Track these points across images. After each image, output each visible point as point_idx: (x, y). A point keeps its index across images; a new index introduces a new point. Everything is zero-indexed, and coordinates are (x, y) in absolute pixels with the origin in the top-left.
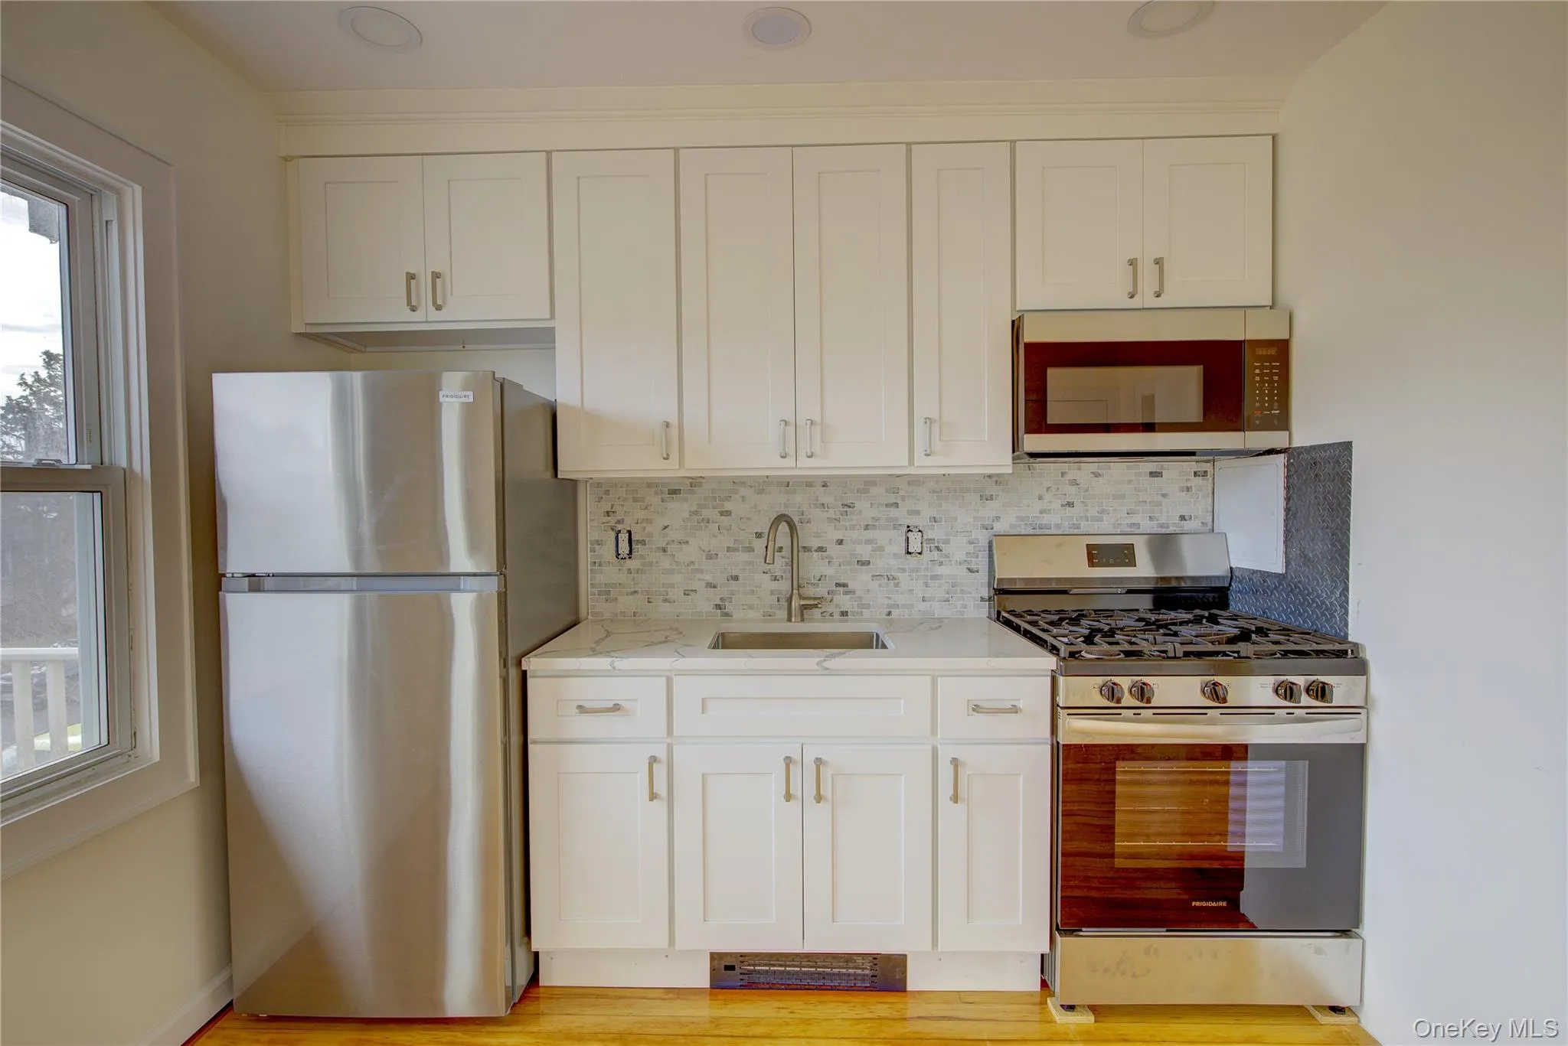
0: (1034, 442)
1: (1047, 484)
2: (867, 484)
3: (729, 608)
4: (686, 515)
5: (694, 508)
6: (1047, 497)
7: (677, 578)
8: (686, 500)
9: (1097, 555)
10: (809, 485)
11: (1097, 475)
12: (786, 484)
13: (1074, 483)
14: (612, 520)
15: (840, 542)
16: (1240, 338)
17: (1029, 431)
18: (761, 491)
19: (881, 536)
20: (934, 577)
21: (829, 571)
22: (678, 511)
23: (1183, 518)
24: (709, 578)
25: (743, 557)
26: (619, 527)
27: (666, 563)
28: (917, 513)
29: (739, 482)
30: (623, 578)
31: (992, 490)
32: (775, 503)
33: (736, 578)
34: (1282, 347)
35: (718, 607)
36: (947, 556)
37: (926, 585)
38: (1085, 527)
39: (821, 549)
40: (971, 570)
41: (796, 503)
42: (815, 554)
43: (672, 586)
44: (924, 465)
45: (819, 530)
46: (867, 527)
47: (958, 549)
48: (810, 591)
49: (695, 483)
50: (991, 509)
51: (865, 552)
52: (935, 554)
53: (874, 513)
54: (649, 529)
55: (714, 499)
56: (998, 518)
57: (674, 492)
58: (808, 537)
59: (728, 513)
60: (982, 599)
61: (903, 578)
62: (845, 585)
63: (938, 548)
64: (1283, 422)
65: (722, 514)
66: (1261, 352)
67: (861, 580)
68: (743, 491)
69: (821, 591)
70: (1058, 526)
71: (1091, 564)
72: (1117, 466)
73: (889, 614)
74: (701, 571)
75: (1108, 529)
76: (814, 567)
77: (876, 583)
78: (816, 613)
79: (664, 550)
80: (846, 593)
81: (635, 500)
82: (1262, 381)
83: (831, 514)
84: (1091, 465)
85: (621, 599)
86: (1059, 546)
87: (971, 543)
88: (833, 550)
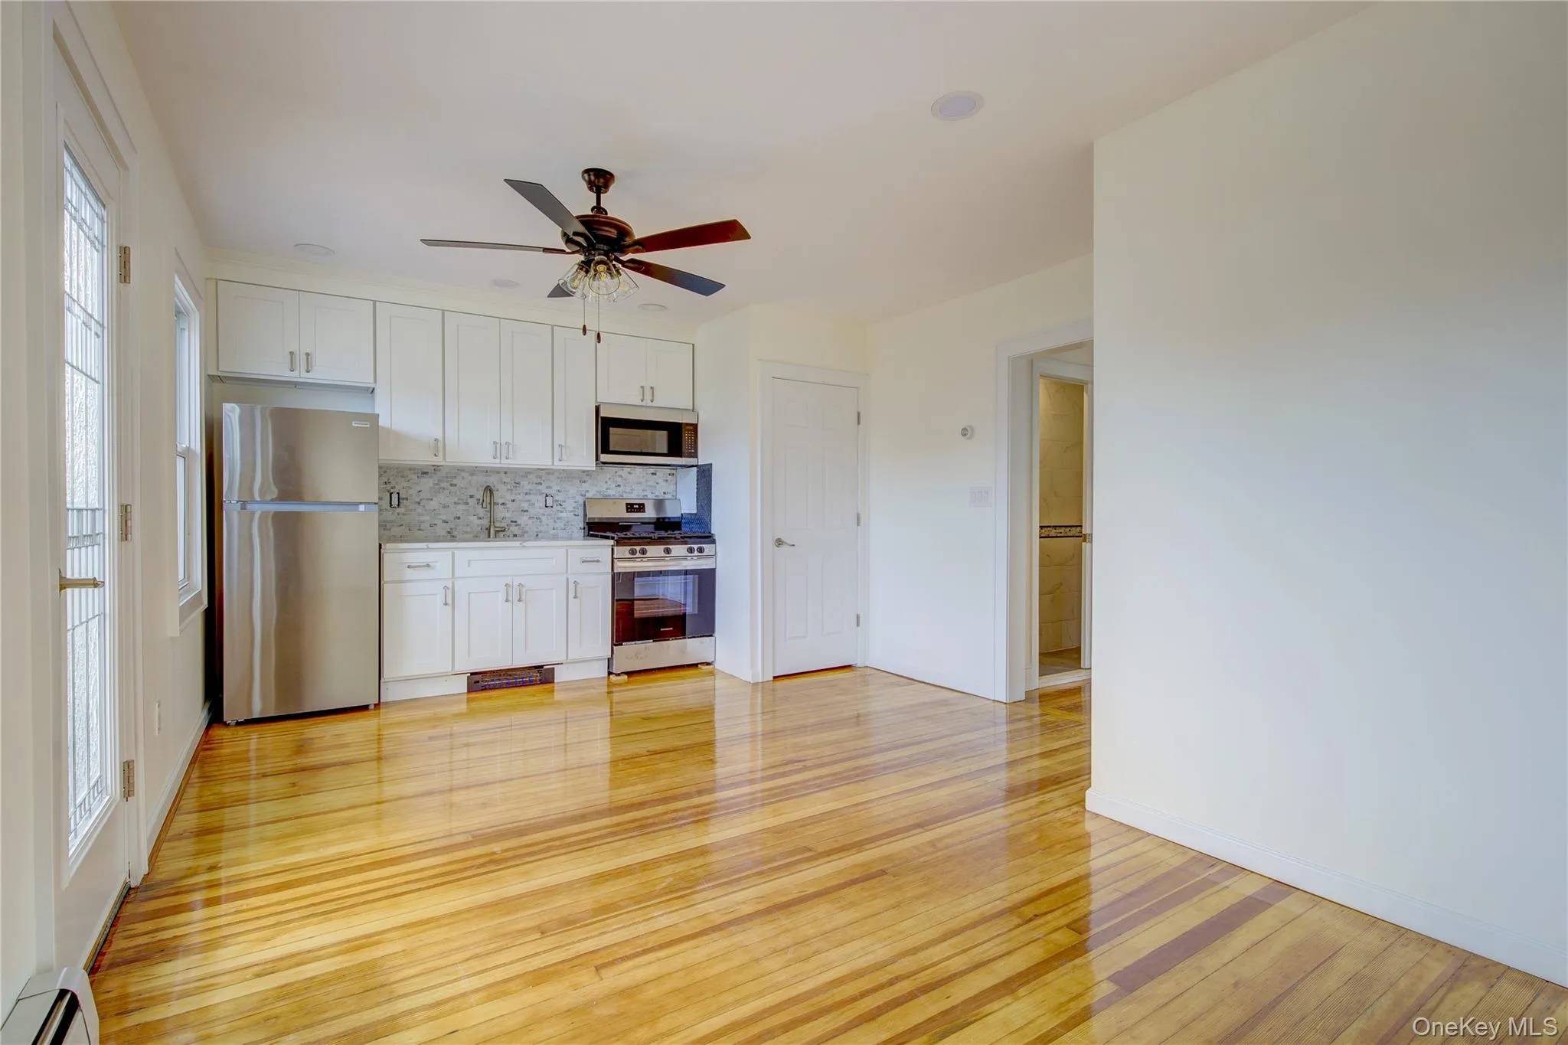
0: (604, 457)
1: (609, 476)
2: (527, 473)
3: (455, 533)
4: (432, 485)
5: (436, 482)
6: (609, 482)
7: (426, 518)
8: (431, 477)
9: (630, 508)
10: (498, 472)
11: (630, 473)
12: (487, 471)
13: (621, 476)
14: (388, 487)
15: (513, 501)
16: (681, 422)
17: (602, 453)
18: (472, 475)
19: (533, 498)
20: (558, 518)
21: (508, 515)
22: (427, 483)
23: (664, 493)
24: (444, 517)
25: (461, 507)
26: (392, 491)
27: (420, 510)
28: (550, 487)
29: (461, 470)
30: (393, 518)
31: (585, 478)
32: (482, 480)
33: (459, 518)
34: (695, 426)
35: (449, 532)
36: (564, 508)
37: (555, 522)
38: (625, 496)
39: (503, 504)
40: (575, 515)
41: (492, 481)
42: (501, 507)
43: (424, 522)
44: (558, 465)
45: (502, 494)
46: (526, 494)
47: (569, 505)
48: (498, 524)
49: (436, 468)
50: (585, 486)
51: (525, 506)
52: (559, 508)
53: (529, 487)
54: (410, 492)
55: (447, 477)
56: (588, 491)
57: (425, 473)
58: (498, 498)
59: (455, 485)
60: (581, 528)
61: (544, 518)
62: (515, 522)
63: (560, 505)
64: (695, 455)
65: (451, 485)
66: (688, 427)
67: (523, 520)
68: (464, 474)
69: (504, 524)
70: (614, 495)
71: (627, 512)
72: (638, 469)
73: (537, 535)
74: (440, 514)
75: (635, 498)
76: (500, 513)
77: (530, 521)
78: (501, 534)
79: (419, 503)
80: (516, 526)
81: (403, 477)
82: (688, 439)
83: (509, 487)
84: (627, 469)
85: (393, 529)
86: (614, 503)
87: (576, 502)
88: (510, 505)
